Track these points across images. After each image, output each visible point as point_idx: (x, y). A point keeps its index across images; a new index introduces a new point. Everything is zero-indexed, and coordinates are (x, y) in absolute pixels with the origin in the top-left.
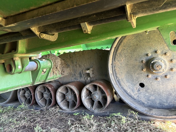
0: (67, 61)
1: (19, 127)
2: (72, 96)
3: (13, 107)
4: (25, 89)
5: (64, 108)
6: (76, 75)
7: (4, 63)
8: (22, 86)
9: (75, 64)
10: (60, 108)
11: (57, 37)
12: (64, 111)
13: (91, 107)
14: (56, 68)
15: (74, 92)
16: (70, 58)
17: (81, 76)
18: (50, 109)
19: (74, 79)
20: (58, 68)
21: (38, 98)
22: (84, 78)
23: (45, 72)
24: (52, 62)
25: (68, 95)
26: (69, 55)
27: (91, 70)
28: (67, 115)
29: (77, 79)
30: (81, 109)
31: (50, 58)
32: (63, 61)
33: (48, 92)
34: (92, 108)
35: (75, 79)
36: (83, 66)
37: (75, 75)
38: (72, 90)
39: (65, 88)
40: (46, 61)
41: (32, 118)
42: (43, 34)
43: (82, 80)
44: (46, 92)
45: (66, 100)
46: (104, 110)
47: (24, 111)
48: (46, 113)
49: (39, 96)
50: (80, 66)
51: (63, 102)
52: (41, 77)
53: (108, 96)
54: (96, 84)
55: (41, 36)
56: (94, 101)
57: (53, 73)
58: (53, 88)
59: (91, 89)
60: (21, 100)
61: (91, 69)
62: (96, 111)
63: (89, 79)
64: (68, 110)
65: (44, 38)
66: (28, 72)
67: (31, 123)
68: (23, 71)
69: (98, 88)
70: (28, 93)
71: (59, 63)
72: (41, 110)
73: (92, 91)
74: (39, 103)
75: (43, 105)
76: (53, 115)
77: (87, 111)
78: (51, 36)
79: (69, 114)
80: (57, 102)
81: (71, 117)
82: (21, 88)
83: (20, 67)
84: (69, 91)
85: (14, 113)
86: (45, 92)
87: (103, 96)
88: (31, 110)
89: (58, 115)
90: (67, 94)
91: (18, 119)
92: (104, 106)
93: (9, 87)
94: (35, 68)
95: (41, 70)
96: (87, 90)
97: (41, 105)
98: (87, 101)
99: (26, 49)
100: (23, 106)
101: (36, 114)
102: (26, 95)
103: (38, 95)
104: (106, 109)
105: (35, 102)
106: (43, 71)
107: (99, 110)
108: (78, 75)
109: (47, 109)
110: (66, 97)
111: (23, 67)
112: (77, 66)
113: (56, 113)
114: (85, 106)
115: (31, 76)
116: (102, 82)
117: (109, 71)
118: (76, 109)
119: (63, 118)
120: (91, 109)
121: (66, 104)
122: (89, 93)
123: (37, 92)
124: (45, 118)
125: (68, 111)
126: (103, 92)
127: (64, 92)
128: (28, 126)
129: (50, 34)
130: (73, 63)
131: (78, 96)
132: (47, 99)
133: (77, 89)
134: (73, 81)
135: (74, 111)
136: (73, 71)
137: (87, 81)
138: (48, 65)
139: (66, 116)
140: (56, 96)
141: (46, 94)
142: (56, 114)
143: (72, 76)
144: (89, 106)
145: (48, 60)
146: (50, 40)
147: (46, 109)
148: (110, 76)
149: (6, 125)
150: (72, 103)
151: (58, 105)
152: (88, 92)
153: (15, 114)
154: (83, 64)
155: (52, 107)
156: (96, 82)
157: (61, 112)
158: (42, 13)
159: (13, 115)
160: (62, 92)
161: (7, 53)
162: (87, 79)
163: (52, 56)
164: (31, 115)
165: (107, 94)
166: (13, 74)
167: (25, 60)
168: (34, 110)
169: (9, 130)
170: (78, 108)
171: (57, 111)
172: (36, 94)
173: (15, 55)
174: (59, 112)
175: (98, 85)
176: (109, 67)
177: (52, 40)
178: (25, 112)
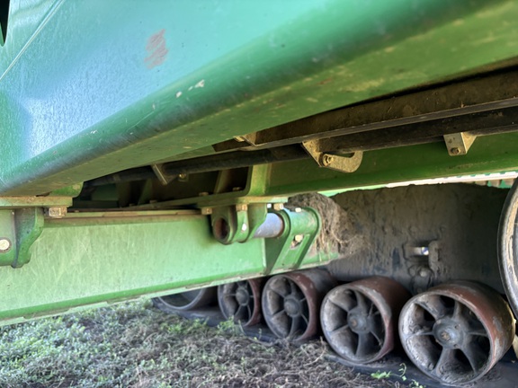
0: (354, 213)
1: (225, 380)
2: (367, 320)
3: (205, 323)
4: (250, 283)
5: (343, 350)
6: (383, 258)
7: (209, 217)
8: (241, 275)
9: (380, 223)
10: (331, 349)
11: (360, 162)
12: (340, 360)
13: (431, 366)
14: (327, 232)
15: (375, 309)
16: (367, 204)
17: (397, 263)
18: (302, 348)
19: (374, 267)
20: (332, 232)
21: (267, 310)
22: (405, 270)
23: (299, 244)
24: (320, 218)
25: (355, 314)
26: (361, 196)
27: (434, 248)
28: (351, 374)
29: (384, 271)
30: (395, 363)
31: (311, 203)
32: (345, 214)
33: (296, 296)
34: (434, 367)
35: (379, 269)
36: (405, 231)
37: (377, 256)
38: (368, 301)
39: (347, 292)
40: (303, 215)
41: (256, 363)
42: (329, 156)
43: (402, 274)
44: (293, 296)
45: (349, 329)
46: (475, 383)
47: (233, 340)
48: (291, 357)
49: (273, 305)
50: (395, 232)
51: (338, 332)
52: (288, 256)
53: (494, 339)
54: (452, 295)
55: (325, 162)
56: (440, 348)
57: (318, 245)
58: (311, 286)
59: (432, 308)
60: (224, 307)
61: (435, 245)
62: (448, 380)
63: (423, 274)
64: (353, 358)
65: (331, 166)
66: (257, 240)
67: (255, 376)
68: (251, 237)
69: (457, 310)
70: (244, 293)
71: (336, 220)
72: (278, 345)
73: (435, 316)
74: (272, 324)
75: (282, 330)
76: (310, 366)
77: (416, 374)
78: (346, 159)
79: (357, 370)
80: (323, 328)
81: (363, 382)
82: (238, 279)
83: (245, 227)
84: (361, 305)
85: (210, 340)
86: (290, 297)
87: (474, 336)
88: (250, 338)
89: (324, 369)
90: (353, 311)
91: (220, 357)
92: (477, 369)
93: (215, 274)
94: (277, 232)
95: (291, 237)
96: (419, 307)
97: (275, 329)
98: (417, 341)
99: (267, 185)
100: (230, 324)
101: (264, 354)
102: (239, 295)
103: (269, 300)
104: (482, 379)
105: (259, 317)
106: (294, 240)
107: (460, 379)
108: (386, 259)
109: (294, 347)
110: (351, 319)
111: (251, 228)
112: (386, 230)
113: (320, 362)
114: (412, 358)
115: (263, 251)
116: (473, 291)
117: (504, 260)
118: (378, 361)
119: (339, 382)
120: (429, 371)
121: (349, 339)
122: (426, 319)
123: (268, 292)
124: (289, 368)
125: (354, 362)
126: (473, 323)
127: (345, 306)
128: (247, 383)
129: (344, 153)
130: (374, 221)
131: (387, 324)
132: (294, 316)
133: (384, 301)
134: (371, 273)
135: (374, 366)
136: (372, 243)
137: (418, 280)
138: (309, 224)
139: (350, 378)
140: (322, 312)
141: (292, 301)
142: (320, 366)
143: (368, 258)
144: (423, 360)
145: (308, 210)
146: (344, 170)
147: (290, 345)
148: (507, 276)
149: (193, 368)
150: (366, 339)
151: (325, 339)
152: (420, 315)
153: (212, 342)
154: (407, 226)
155: (307, 340)
156: (451, 289)
157: (332, 361)
158: (359, 118)
159: (208, 346)
160: (337, 302)
161: (223, 191)
162: (418, 273)
163: (317, 199)
164: (253, 353)
165: (492, 331)
166: (230, 243)
167: (257, 209)
168: (258, 341)
169: (203, 383)
170: (386, 358)
171: (321, 357)
172: (266, 297)
173: (241, 199)
174: (326, 359)
175: (459, 298)
176: (504, 247)
177: (349, 171)
178: (237, 342)
